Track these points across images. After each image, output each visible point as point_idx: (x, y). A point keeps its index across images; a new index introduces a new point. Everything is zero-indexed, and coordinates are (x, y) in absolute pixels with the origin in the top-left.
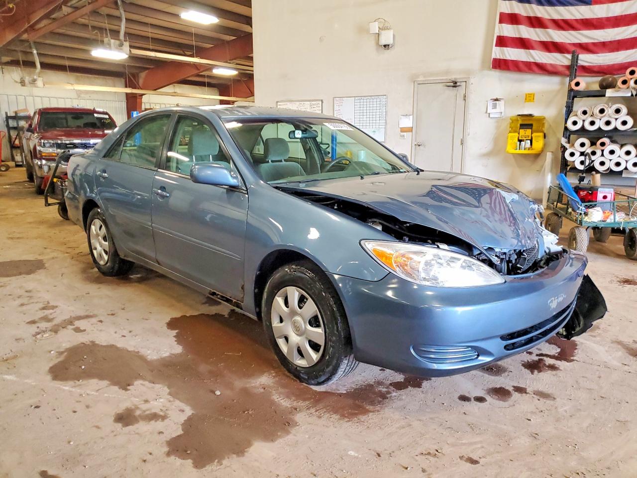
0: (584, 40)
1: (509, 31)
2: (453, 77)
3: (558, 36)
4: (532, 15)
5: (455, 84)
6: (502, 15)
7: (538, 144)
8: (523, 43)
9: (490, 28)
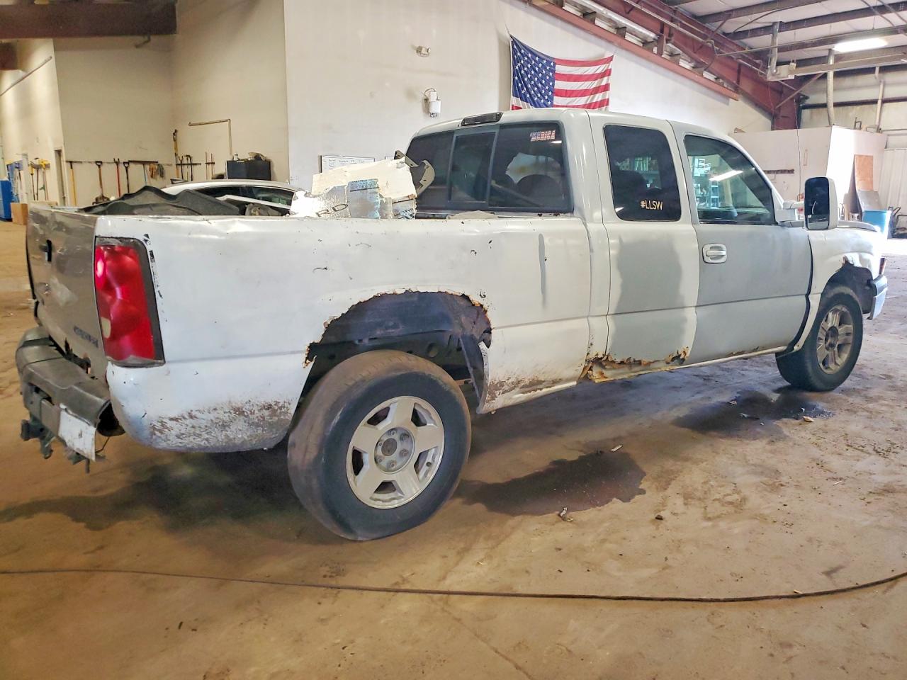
6: (513, 106)
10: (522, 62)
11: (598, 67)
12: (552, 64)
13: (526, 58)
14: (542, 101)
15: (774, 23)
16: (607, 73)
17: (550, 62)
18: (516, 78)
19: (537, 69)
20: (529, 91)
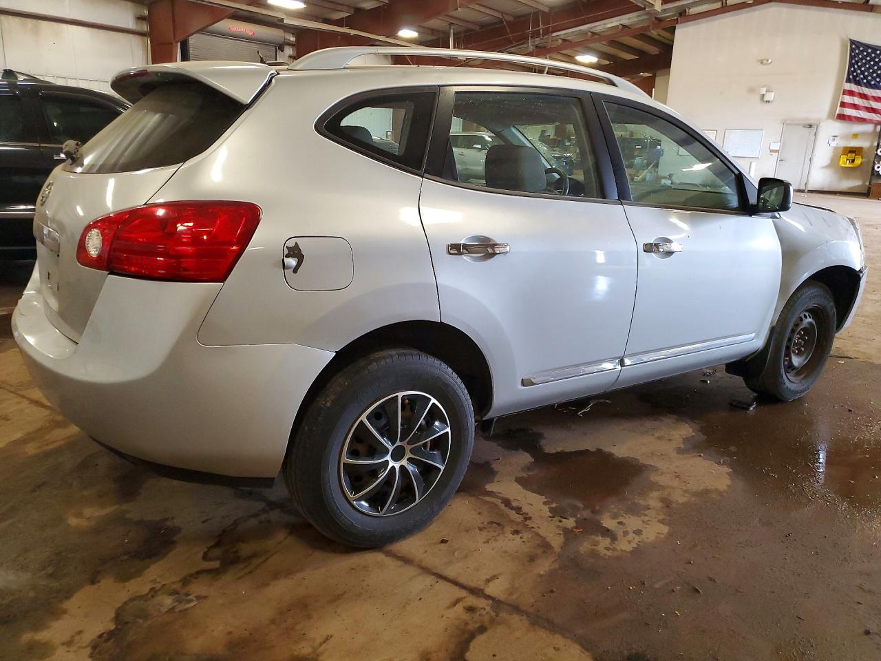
1: (848, 99)
2: (810, 122)
3: (877, 105)
4: (861, 92)
5: (810, 126)
6: (844, 91)
7: (858, 161)
8: (855, 107)
9: (836, 97)
10: (861, 56)
13: (865, 53)
18: (852, 69)
19: (877, 60)
20: (865, 77)
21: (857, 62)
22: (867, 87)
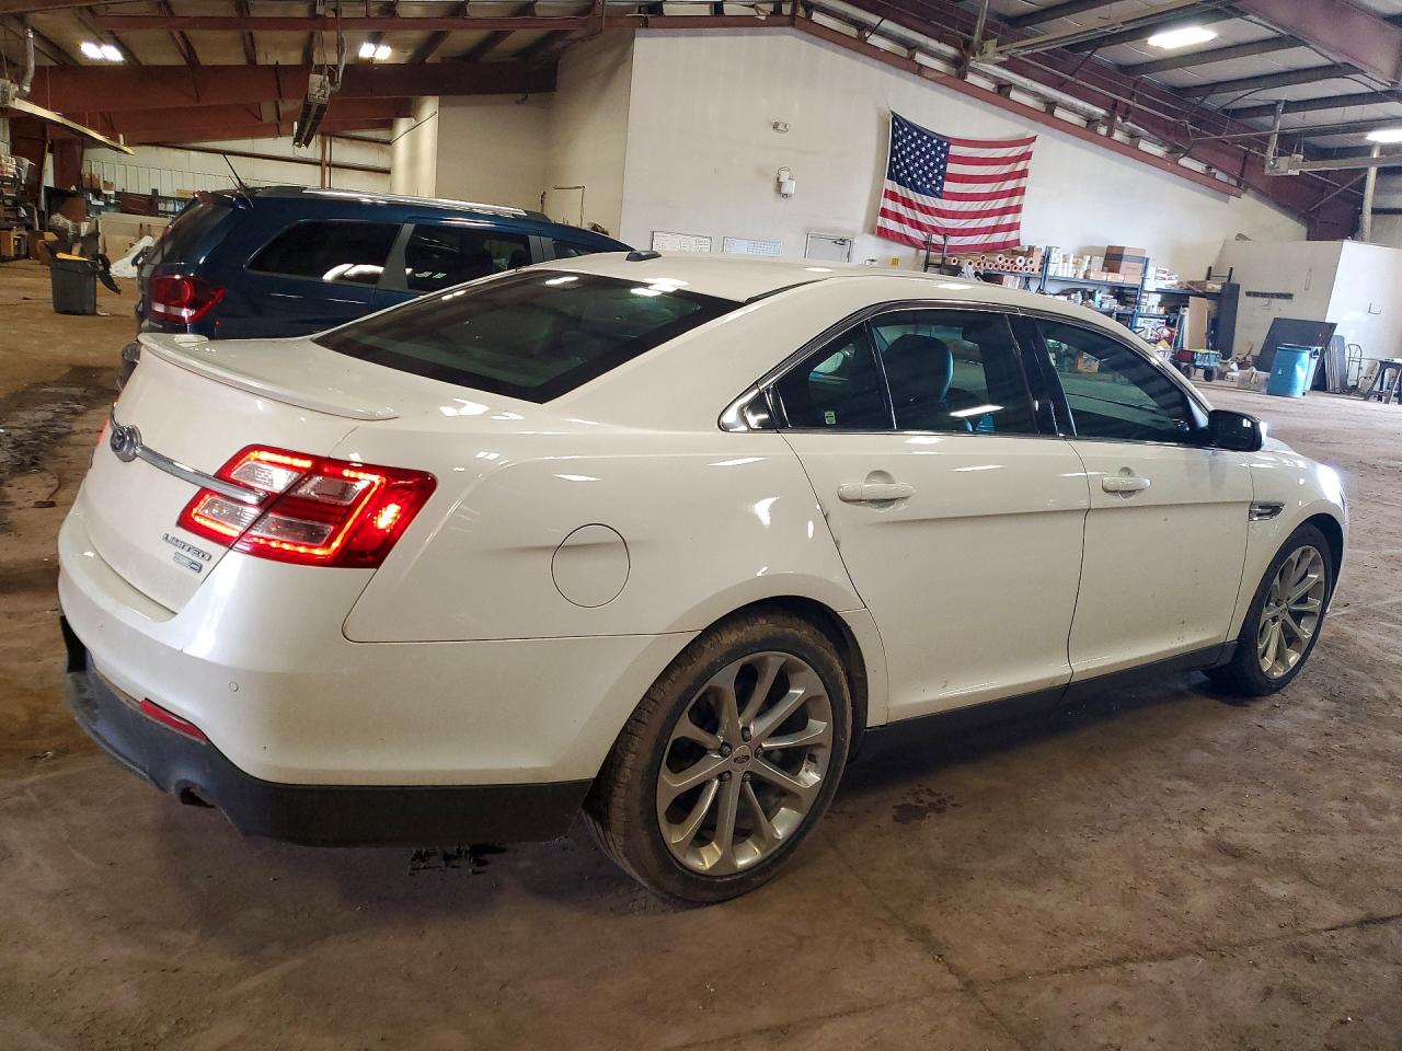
0: (936, 224)
1: (890, 205)
2: (842, 236)
3: (922, 218)
4: (906, 196)
6: (886, 192)
8: (898, 218)
10: (904, 141)
11: (1011, 149)
12: (945, 144)
13: (910, 137)
14: (928, 186)
15: (1278, 102)
16: (1027, 156)
17: (943, 142)
18: (895, 159)
19: (923, 149)
20: (910, 174)
21: (900, 149)
22: (911, 189)
